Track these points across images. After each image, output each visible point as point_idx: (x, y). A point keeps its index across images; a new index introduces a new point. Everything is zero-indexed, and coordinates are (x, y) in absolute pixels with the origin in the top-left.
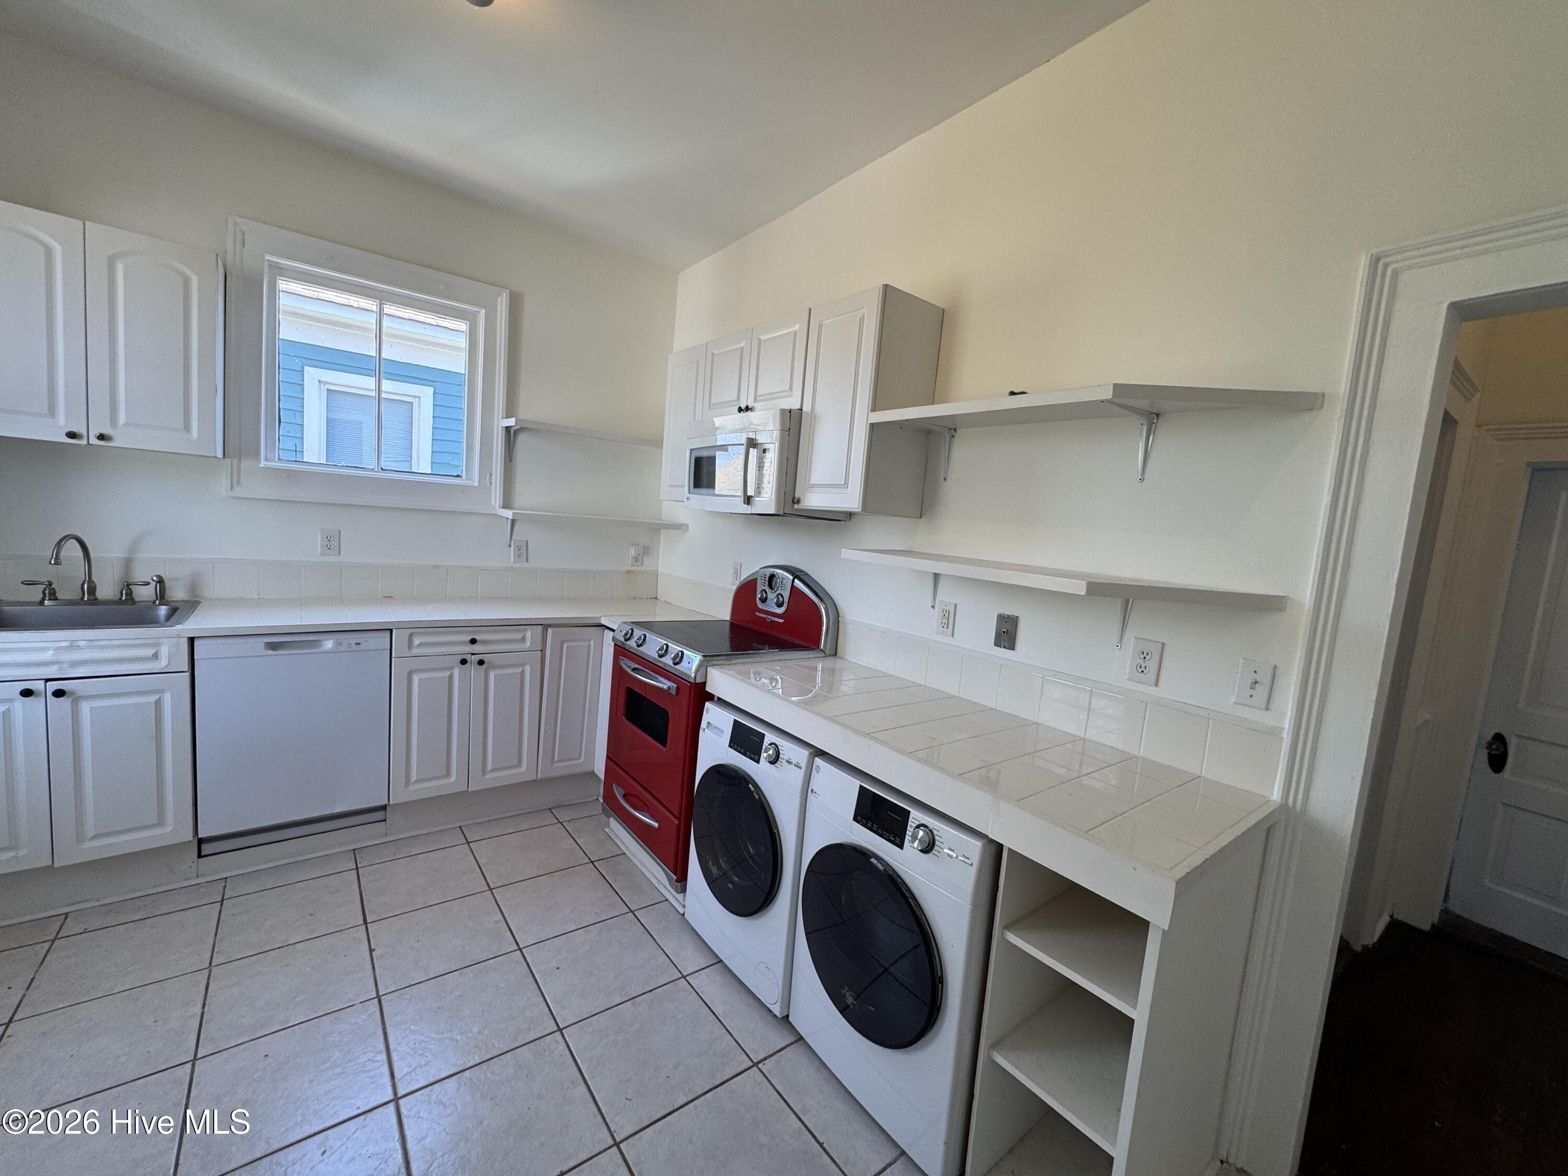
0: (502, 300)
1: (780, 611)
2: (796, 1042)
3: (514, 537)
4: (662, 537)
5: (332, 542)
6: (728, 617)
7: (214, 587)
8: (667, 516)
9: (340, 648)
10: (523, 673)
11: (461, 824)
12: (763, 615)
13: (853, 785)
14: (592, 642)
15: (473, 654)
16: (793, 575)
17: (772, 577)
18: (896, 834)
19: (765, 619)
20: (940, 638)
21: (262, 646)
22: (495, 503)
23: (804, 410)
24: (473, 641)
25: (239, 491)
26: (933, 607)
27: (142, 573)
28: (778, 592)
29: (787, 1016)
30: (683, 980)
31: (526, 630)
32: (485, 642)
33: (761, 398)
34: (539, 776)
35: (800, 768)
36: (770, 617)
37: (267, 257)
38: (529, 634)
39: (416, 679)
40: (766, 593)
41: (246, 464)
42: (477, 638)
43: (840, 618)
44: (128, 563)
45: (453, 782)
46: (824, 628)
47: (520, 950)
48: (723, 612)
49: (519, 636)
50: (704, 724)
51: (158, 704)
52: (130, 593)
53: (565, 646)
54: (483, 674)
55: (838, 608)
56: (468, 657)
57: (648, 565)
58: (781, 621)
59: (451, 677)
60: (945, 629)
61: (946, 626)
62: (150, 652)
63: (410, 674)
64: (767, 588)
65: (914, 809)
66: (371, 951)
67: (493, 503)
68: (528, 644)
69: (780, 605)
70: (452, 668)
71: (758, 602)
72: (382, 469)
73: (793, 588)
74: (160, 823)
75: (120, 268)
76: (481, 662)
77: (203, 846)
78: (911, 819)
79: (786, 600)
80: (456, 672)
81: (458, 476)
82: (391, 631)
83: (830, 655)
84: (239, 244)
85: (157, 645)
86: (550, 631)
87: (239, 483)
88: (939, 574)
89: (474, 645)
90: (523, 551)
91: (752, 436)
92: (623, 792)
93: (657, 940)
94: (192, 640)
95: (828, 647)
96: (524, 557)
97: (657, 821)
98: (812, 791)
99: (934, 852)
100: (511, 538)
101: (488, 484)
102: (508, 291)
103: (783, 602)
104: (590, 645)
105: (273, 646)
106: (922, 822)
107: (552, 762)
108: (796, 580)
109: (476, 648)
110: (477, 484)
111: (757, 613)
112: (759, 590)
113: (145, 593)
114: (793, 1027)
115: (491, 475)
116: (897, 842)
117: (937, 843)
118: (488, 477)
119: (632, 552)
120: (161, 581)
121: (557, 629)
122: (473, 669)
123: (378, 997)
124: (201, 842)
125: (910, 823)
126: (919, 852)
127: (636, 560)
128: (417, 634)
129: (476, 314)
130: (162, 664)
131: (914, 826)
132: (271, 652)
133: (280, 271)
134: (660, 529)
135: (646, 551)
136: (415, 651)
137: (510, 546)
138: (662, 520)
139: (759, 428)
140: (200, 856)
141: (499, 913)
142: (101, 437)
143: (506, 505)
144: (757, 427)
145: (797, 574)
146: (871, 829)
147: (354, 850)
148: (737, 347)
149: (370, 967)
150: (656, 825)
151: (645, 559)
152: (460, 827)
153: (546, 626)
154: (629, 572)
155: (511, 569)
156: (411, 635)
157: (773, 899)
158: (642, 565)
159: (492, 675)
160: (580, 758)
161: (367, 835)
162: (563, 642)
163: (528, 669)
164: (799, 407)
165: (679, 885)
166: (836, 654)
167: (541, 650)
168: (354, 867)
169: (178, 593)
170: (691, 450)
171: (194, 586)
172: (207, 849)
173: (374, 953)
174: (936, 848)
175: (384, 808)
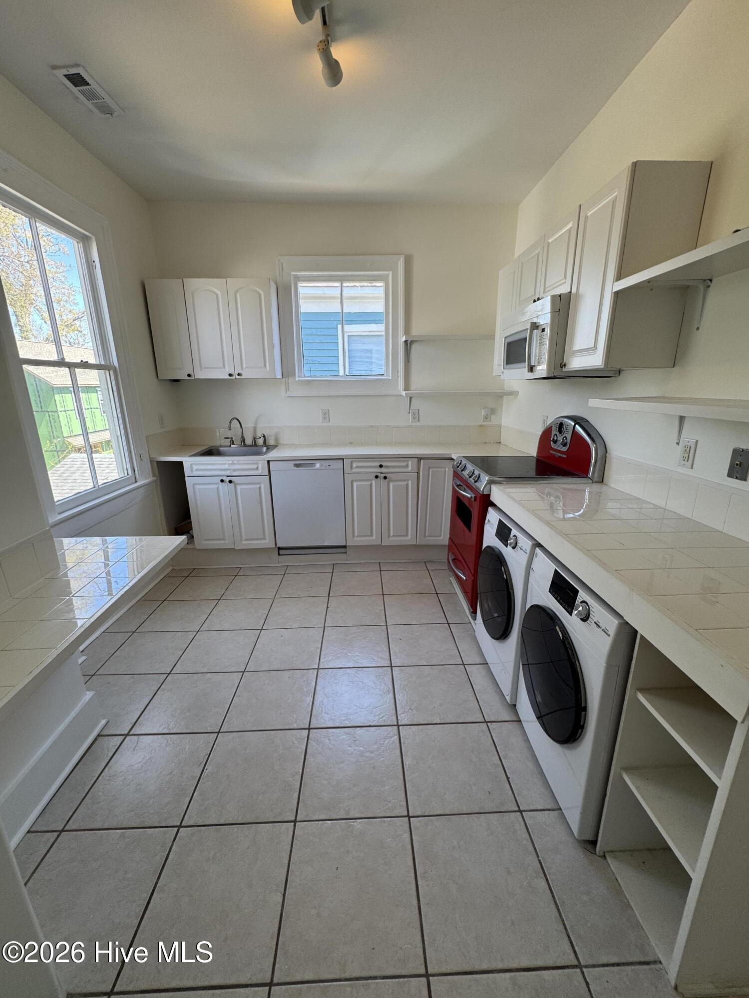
0: (401, 263)
1: (565, 449)
2: (518, 721)
3: (411, 408)
4: (504, 401)
5: (326, 416)
6: (534, 454)
7: (284, 439)
8: (507, 388)
9: (322, 468)
10: (407, 485)
11: (380, 561)
12: (554, 453)
13: (552, 567)
14: (447, 469)
15: (381, 473)
16: (574, 422)
17: (561, 425)
18: (569, 605)
19: (554, 455)
20: (682, 470)
21: (293, 465)
22: (400, 388)
23: (572, 292)
24: (381, 466)
25: (289, 394)
26: (678, 444)
27: (259, 434)
28: (564, 436)
29: (515, 705)
30: (462, 666)
31: (408, 461)
32: (387, 467)
33: (549, 289)
34: (418, 543)
35: (527, 553)
36: (558, 454)
37: (293, 273)
38: (410, 463)
39: (355, 484)
40: (557, 436)
41: (291, 380)
42: (383, 464)
43: (607, 454)
44: (255, 429)
45: (374, 539)
46: (593, 461)
47: (387, 625)
48: (532, 450)
49: (405, 464)
50: (486, 521)
51: (260, 488)
52: (255, 442)
53: (431, 471)
54: (387, 484)
55: (607, 447)
56: (379, 475)
57: (494, 420)
58: (565, 456)
59: (371, 485)
60: (685, 462)
61: (686, 460)
62: (255, 466)
63: (352, 481)
64: (558, 433)
65: (582, 590)
66: (327, 608)
67: (399, 388)
68: (410, 469)
69: (565, 445)
70: (371, 480)
71: (552, 443)
72: (347, 375)
73: (574, 432)
74: (264, 539)
75: (238, 296)
76: (385, 478)
77: (280, 551)
78: (578, 596)
79: (569, 441)
80: (374, 482)
81: (383, 375)
82: (343, 459)
83: (597, 482)
84: (281, 270)
85: (257, 463)
86: (422, 461)
87: (289, 390)
88: (685, 417)
89: (381, 468)
90: (416, 416)
91: (535, 320)
92: (453, 557)
93: (457, 642)
94: (268, 462)
95: (596, 475)
96: (417, 420)
97: (465, 576)
98: (532, 569)
99: (588, 621)
100: (410, 408)
101: (396, 377)
102: (404, 256)
103: (567, 442)
104: (445, 471)
105: (297, 466)
106: (585, 600)
107: (425, 536)
108: (577, 426)
109: (383, 470)
110: (391, 378)
111: (550, 451)
112: (553, 434)
113: (260, 442)
114: (518, 713)
115: (398, 371)
116: (569, 610)
117: (591, 615)
118: (396, 374)
119: (483, 412)
120: (264, 436)
121: (427, 461)
122: (381, 481)
123: (324, 627)
124: (279, 548)
125: (578, 599)
126: (580, 620)
127: (486, 418)
128: (355, 461)
129: (387, 276)
130: (259, 472)
131: (580, 601)
132: (295, 468)
133: (298, 279)
134: (503, 396)
135: (493, 411)
136: (354, 470)
137: (409, 413)
138: (504, 390)
139: (539, 313)
140: (279, 555)
141: (383, 607)
142: (239, 375)
143: (407, 388)
144: (538, 313)
145: (578, 420)
146: (556, 599)
147: (334, 564)
148: (534, 254)
149: (325, 614)
150: (464, 578)
151: (493, 417)
152: (379, 563)
153: (420, 459)
154: (481, 426)
155: (411, 426)
156: (352, 462)
157: (509, 634)
158: (490, 421)
159: (391, 485)
160: (440, 536)
161: (338, 558)
162: (429, 468)
163: (410, 482)
164: (569, 290)
165: (473, 615)
166: (602, 481)
167: (417, 473)
168: (332, 571)
169: (271, 442)
170: (505, 338)
171: (277, 439)
172: (282, 552)
173: (328, 609)
174: (590, 619)
175: (345, 547)
